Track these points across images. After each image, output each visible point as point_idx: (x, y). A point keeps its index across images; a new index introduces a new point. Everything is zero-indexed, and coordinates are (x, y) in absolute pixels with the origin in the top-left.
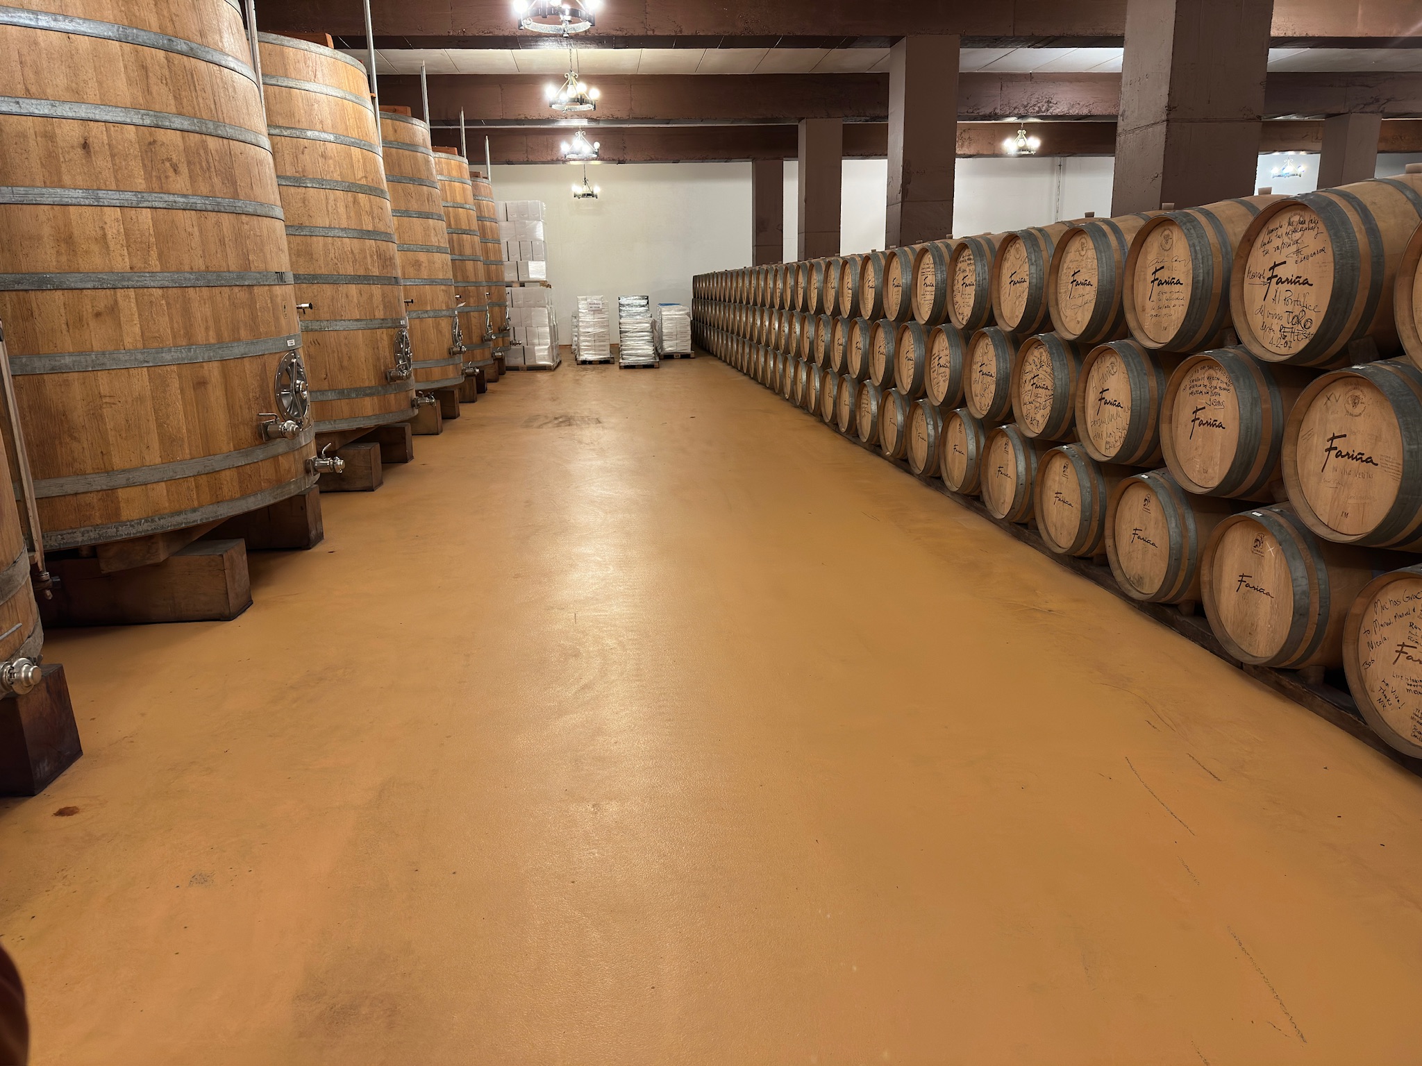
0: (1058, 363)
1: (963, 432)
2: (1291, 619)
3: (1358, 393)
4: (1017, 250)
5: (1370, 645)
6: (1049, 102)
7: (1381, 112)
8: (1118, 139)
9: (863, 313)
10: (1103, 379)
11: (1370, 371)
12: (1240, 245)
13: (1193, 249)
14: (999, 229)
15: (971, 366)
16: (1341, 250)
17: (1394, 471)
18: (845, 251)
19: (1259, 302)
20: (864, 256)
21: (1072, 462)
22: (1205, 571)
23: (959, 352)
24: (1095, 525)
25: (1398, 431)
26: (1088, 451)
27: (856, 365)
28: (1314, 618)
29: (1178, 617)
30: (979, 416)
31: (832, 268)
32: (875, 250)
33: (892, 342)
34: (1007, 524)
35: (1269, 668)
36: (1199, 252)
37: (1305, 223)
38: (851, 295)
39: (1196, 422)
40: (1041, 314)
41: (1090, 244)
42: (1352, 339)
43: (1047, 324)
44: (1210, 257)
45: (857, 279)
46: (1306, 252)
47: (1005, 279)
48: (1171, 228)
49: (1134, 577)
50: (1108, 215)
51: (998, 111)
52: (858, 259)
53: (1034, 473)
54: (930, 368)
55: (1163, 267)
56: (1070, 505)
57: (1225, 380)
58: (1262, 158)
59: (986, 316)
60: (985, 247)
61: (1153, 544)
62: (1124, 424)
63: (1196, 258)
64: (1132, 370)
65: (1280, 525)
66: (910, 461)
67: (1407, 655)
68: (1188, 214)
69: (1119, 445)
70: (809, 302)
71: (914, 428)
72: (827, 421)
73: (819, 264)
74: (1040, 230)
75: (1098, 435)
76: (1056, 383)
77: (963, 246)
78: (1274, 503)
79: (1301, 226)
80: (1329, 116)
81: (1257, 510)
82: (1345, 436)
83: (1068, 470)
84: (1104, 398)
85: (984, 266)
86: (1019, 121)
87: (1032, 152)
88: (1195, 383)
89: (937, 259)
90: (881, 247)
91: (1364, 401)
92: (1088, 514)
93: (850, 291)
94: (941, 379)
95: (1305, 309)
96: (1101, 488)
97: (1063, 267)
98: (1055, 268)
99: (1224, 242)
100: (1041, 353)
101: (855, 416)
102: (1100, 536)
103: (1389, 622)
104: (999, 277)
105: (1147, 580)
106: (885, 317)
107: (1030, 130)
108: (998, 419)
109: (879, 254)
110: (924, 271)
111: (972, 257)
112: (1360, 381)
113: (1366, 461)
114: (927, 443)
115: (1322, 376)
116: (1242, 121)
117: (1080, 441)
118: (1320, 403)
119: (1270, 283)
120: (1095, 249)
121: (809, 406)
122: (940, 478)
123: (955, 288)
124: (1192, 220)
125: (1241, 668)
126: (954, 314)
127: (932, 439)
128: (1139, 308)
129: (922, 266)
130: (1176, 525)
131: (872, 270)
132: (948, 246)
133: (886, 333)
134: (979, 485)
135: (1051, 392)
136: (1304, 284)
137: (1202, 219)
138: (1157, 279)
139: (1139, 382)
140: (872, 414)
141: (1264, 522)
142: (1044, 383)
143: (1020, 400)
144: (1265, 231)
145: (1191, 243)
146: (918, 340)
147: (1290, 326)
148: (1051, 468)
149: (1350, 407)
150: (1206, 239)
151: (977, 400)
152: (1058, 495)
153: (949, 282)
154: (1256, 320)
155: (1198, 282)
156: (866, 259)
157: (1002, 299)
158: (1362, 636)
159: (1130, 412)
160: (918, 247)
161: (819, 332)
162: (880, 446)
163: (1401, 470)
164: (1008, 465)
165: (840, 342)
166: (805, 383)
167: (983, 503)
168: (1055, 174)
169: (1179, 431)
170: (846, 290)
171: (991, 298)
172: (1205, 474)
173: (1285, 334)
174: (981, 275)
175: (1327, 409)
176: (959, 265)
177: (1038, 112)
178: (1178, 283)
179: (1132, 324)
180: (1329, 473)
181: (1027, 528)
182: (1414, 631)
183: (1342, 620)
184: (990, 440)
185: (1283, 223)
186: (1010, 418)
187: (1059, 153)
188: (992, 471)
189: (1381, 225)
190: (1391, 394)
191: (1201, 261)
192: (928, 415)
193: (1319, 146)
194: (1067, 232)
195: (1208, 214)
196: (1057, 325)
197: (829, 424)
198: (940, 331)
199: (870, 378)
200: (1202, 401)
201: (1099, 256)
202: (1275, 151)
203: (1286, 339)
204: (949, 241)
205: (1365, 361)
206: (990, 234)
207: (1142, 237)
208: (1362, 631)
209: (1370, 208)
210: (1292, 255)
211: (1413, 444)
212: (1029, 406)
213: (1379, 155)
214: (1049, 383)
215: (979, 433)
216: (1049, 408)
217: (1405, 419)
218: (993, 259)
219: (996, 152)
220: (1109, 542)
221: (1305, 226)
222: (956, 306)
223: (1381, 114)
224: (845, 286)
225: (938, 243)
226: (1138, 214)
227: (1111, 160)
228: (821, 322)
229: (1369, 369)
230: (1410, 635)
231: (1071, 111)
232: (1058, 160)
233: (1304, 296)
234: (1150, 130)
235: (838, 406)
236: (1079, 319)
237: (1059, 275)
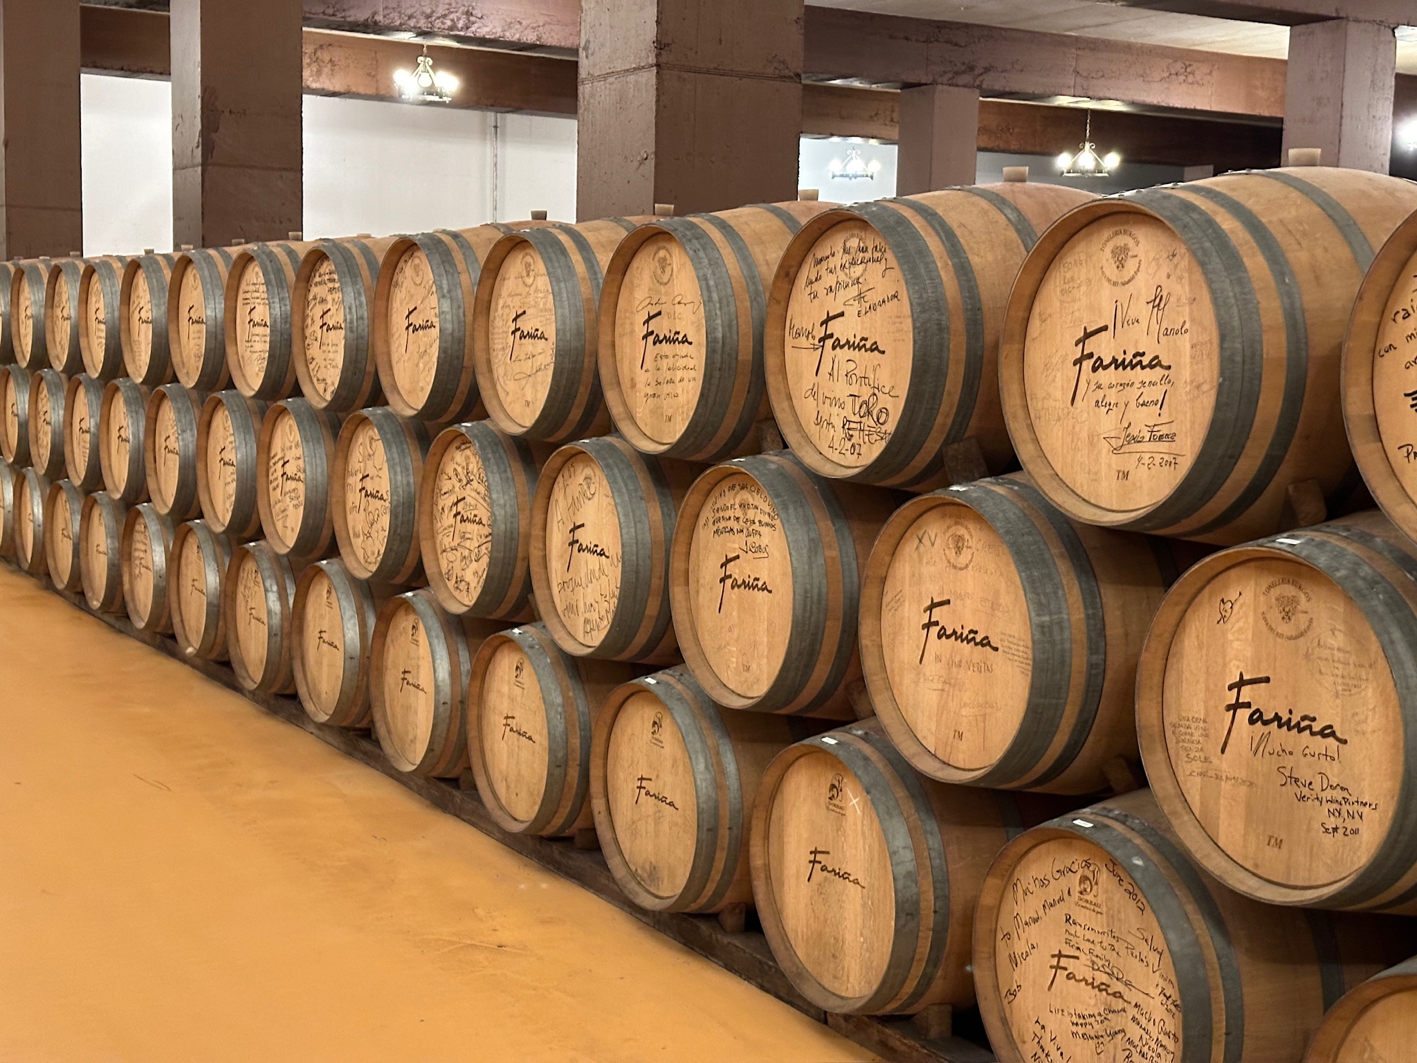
0: (497, 476)
1: (335, 605)
2: (893, 923)
3: (962, 531)
4: (416, 269)
5: (1014, 961)
6: (469, 14)
7: (979, 87)
8: (580, 88)
9: (130, 369)
10: (574, 506)
11: (975, 495)
12: (774, 283)
13: (704, 283)
14: (384, 231)
15: (344, 478)
16: (921, 297)
17: (1021, 660)
18: (93, 249)
19: (808, 379)
20: (129, 260)
21: (530, 658)
22: (756, 848)
23: (321, 452)
24: (574, 774)
25: (1022, 592)
26: (556, 637)
27: (119, 473)
28: (928, 919)
29: (719, 937)
30: (364, 575)
31: (63, 279)
32: (153, 251)
33: (191, 430)
34: (421, 782)
35: (869, 1017)
36: (713, 289)
37: (866, 250)
38: (103, 335)
39: (727, 581)
40: (463, 388)
41: (540, 266)
42: (946, 443)
43: (474, 407)
44: (731, 299)
45: (117, 302)
46: (873, 297)
47: (398, 321)
48: (668, 246)
49: (643, 868)
50: (570, 218)
51: (379, 18)
52: (117, 265)
53: (465, 680)
54: (268, 482)
55: (659, 313)
56: (530, 738)
57: (767, 509)
58: (807, 145)
59: (367, 386)
60: (361, 260)
61: (671, 804)
62: (613, 587)
63: (710, 299)
64: (619, 491)
65: (866, 759)
66: (235, 665)
67: (1066, 973)
68: (693, 226)
69: (605, 626)
70: (16, 343)
71: (240, 597)
72: (60, 586)
73: (35, 269)
74: (455, 236)
75: (571, 608)
76: (497, 513)
77: (318, 256)
78: (855, 720)
79: (861, 254)
80: (906, 86)
81: (831, 733)
82: (948, 602)
83: (525, 673)
84: (577, 541)
85: (360, 294)
86: (419, 40)
87: (445, 99)
88: (721, 514)
89: (272, 276)
90: (165, 245)
91: (970, 544)
92: (560, 755)
93: (103, 327)
94: (288, 502)
95: (876, 391)
96: (581, 705)
97: (497, 304)
98: (484, 305)
99: (752, 276)
100: (467, 458)
101: (120, 576)
102: (584, 794)
103: (1036, 916)
104: (387, 315)
105: (664, 874)
106: (175, 379)
107: (442, 57)
108: (399, 580)
109: (159, 258)
110: (248, 295)
111: (336, 277)
112: (960, 511)
113: (981, 644)
114: (266, 627)
115: (907, 505)
116: (774, 79)
117: (541, 619)
118: (909, 549)
119: (823, 346)
120: (549, 274)
121: (20, 554)
122: (294, 697)
123: (308, 332)
124: (701, 236)
125: (826, 1022)
126: (307, 378)
127: (276, 620)
128: (625, 383)
129: (243, 287)
130: (706, 768)
131: (146, 287)
132: (291, 253)
133: (178, 411)
134: (368, 708)
135: (487, 530)
136: (872, 351)
137: (715, 234)
138: (652, 333)
139: (633, 511)
140: (156, 572)
141: (841, 754)
142: (475, 512)
143: (434, 544)
144: (810, 260)
145: (701, 274)
146: (243, 428)
147: (857, 418)
148: (495, 669)
149: (951, 554)
150: (724, 270)
151: (357, 542)
152: (510, 721)
153: (297, 318)
154: (807, 408)
155: (715, 340)
156: (133, 267)
157: (395, 357)
158: (1001, 945)
159: (620, 564)
160: (234, 251)
161: (40, 405)
162: (173, 637)
163: (1030, 656)
164: (418, 667)
165: (85, 426)
166: (10, 508)
167: (377, 743)
168: (488, 142)
169: (701, 599)
170: (93, 324)
171: (374, 355)
172: (746, 674)
173: (851, 432)
174: (354, 310)
175: (920, 561)
176: (315, 290)
177: (451, 29)
178: (685, 340)
179: (616, 410)
180: (930, 667)
181: (458, 787)
182: (1072, 929)
183: (968, 921)
184: (385, 620)
185: (837, 246)
186: (418, 579)
187: (492, 106)
188: (391, 678)
189: (975, 260)
190: (1008, 532)
191: (718, 305)
192: (267, 573)
193: (895, 133)
194: (499, 242)
195: (723, 226)
196: (491, 406)
197: (66, 593)
198: (283, 411)
199: (149, 500)
200: (734, 544)
201: (556, 288)
202: (832, 135)
203: (853, 440)
204: (294, 245)
205: (968, 479)
206: (368, 237)
207: (624, 258)
208: (999, 936)
209: (958, 232)
210: (851, 302)
211: (1044, 615)
212: (451, 555)
213: (981, 155)
214: (484, 515)
215: (365, 606)
216: (485, 560)
217: (1028, 573)
218: (375, 283)
219: (382, 92)
220: (598, 804)
221: (868, 255)
222: (311, 367)
223: (977, 91)
224: (92, 316)
225: (273, 246)
226: (617, 220)
227: (569, 126)
228: (43, 384)
229: (974, 491)
230: (1067, 936)
231: (507, 34)
232: (490, 116)
233: (875, 370)
234: (632, 78)
235: (82, 556)
236: (529, 399)
237: (491, 318)
